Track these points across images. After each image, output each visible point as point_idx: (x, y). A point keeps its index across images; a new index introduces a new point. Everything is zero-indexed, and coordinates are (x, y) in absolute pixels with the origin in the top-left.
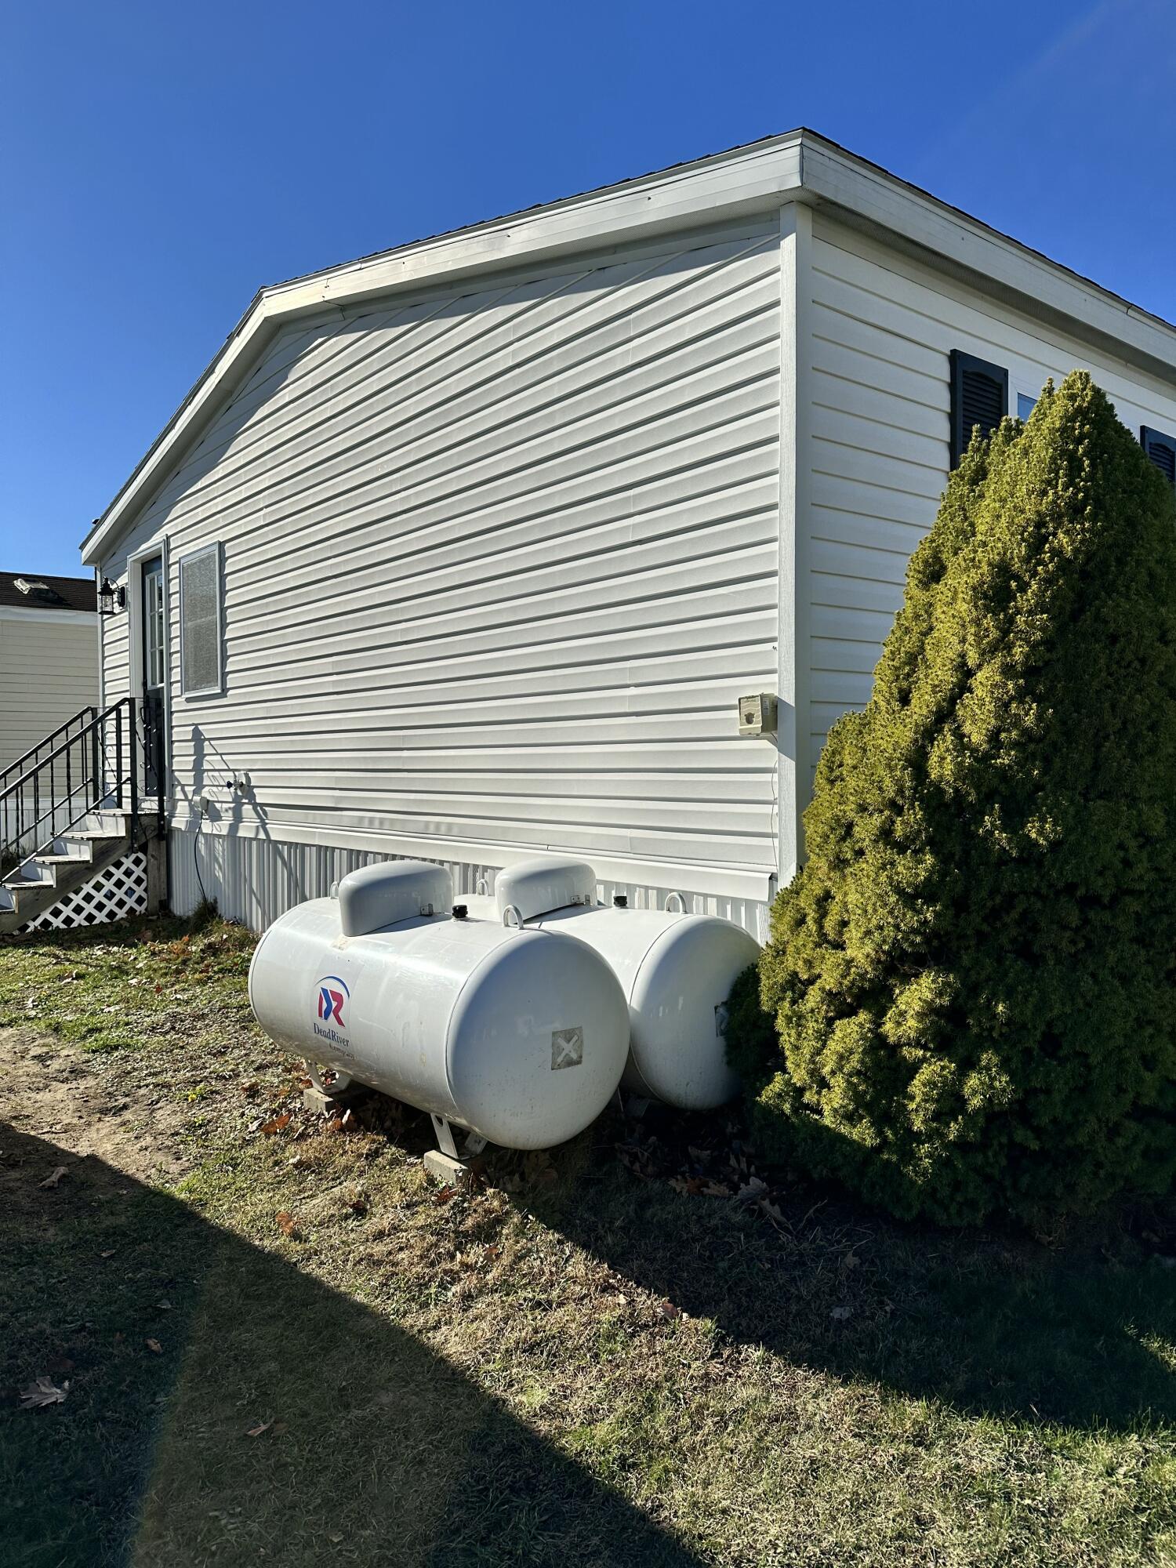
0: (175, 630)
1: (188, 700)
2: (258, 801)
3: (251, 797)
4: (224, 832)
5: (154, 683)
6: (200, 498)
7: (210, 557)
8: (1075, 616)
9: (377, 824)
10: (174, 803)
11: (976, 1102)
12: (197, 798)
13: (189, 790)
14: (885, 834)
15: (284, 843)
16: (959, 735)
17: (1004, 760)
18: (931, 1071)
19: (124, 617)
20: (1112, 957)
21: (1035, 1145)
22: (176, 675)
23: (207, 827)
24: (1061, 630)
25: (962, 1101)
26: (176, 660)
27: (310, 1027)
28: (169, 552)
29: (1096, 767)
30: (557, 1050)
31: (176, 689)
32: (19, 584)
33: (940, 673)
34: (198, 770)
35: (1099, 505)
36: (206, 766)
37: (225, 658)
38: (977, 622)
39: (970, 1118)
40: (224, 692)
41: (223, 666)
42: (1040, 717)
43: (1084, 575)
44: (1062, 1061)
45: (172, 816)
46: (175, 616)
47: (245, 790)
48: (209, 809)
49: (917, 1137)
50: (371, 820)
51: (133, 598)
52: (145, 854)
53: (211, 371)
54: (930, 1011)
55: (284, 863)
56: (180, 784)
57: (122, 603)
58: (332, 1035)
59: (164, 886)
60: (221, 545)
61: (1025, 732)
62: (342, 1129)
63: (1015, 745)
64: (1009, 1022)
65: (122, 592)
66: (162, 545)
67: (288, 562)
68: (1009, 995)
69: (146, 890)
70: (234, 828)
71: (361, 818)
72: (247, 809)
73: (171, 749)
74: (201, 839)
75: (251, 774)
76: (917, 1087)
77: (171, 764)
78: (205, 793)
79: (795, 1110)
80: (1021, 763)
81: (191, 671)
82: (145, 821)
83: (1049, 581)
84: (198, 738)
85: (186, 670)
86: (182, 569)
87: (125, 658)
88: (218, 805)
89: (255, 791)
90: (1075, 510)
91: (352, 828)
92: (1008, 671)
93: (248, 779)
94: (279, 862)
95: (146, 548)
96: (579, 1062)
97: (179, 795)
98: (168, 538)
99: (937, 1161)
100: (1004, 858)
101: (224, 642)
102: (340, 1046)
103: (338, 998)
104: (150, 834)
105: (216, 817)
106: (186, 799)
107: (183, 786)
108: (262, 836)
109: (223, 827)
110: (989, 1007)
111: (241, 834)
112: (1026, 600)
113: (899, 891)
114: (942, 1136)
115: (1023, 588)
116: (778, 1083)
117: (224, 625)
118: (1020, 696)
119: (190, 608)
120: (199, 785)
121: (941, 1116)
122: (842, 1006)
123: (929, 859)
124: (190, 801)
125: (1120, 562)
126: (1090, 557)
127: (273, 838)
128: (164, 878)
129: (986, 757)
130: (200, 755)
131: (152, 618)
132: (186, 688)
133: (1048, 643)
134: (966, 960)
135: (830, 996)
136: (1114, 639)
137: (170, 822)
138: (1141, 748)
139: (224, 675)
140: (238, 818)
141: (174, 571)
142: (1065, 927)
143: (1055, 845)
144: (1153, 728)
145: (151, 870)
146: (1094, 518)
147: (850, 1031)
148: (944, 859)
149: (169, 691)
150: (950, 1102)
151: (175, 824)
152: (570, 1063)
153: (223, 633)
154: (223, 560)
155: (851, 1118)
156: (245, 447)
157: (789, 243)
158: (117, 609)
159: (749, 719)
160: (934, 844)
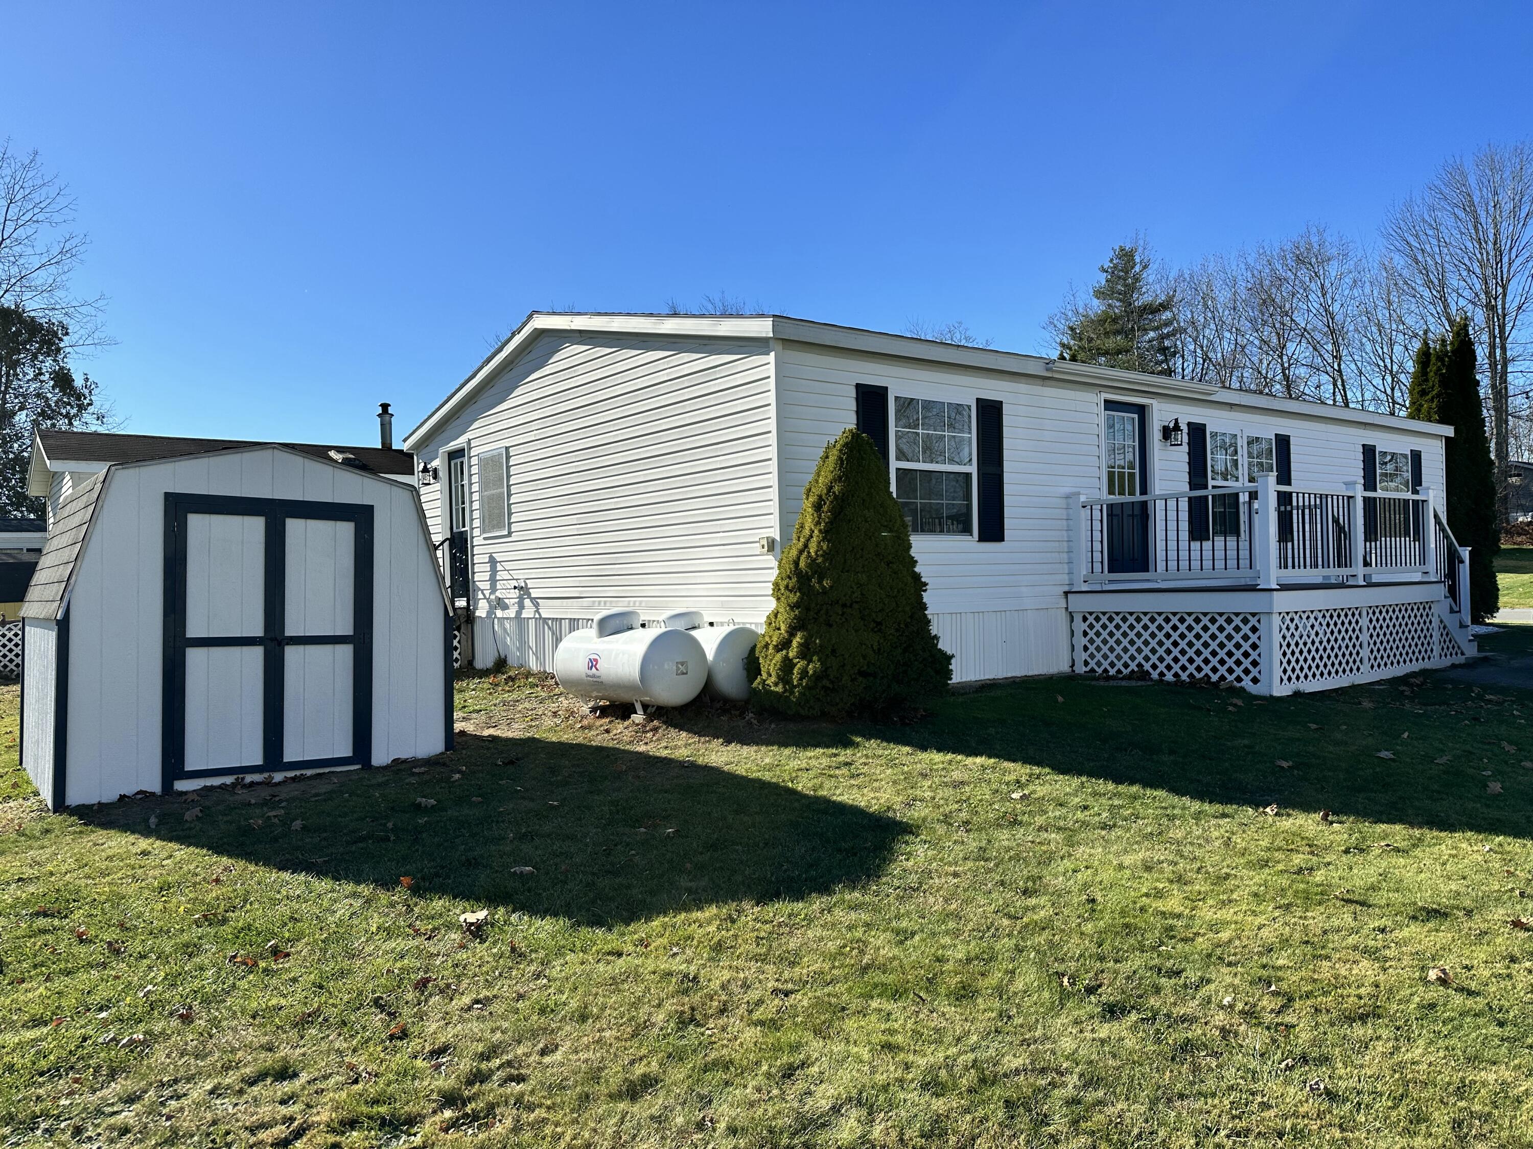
0: (476, 496)
1: (485, 539)
2: (533, 596)
3: (529, 594)
4: (513, 615)
5: (458, 527)
6: (492, 419)
7: (500, 455)
8: (840, 513)
9: (602, 604)
10: (476, 601)
11: (811, 672)
12: (493, 597)
13: (487, 593)
14: (787, 587)
15: (549, 619)
16: (809, 552)
17: (820, 560)
18: (800, 664)
19: (437, 486)
20: (852, 623)
21: (831, 686)
22: (476, 523)
23: (499, 613)
24: (835, 518)
25: (808, 672)
26: (476, 514)
27: (584, 676)
28: (470, 449)
29: (845, 561)
30: (678, 668)
31: (476, 532)
32: (332, 454)
33: (807, 532)
34: (493, 580)
35: (847, 476)
36: (498, 578)
37: (510, 514)
38: (813, 515)
39: (810, 678)
40: (510, 534)
41: (509, 519)
42: (828, 546)
43: (843, 501)
44: (836, 657)
45: (476, 609)
46: (475, 488)
47: (524, 591)
48: (501, 604)
49: (795, 687)
50: (600, 602)
51: (443, 474)
52: (459, 632)
53: (500, 350)
54: (800, 645)
55: (549, 628)
56: (480, 589)
57: (435, 478)
58: (594, 676)
59: (470, 651)
60: (507, 448)
61: (824, 551)
62: (598, 718)
63: (822, 556)
64: (821, 646)
65: (435, 471)
66: (465, 445)
67: (550, 462)
68: (820, 638)
69: (460, 654)
70: (519, 613)
71: (594, 602)
72: (527, 602)
73: (473, 569)
74: (496, 620)
75: (528, 581)
76: (795, 671)
77: (473, 577)
78: (498, 594)
79: (763, 687)
80: (824, 562)
81: (487, 521)
82: (459, 612)
83: (832, 502)
84: (493, 562)
85: (484, 521)
86: (480, 460)
87: (438, 512)
88: (506, 601)
89: (531, 590)
90: (840, 478)
91: (588, 608)
92: (820, 531)
93: (526, 584)
94: (546, 627)
95: (454, 445)
96: (686, 673)
97: (480, 596)
98: (469, 440)
99: (800, 693)
100: (819, 593)
101: (509, 505)
102: (597, 680)
103: (596, 660)
104: (462, 620)
105: (505, 607)
106: (485, 598)
107: (482, 591)
108: (537, 616)
109: (511, 613)
110: (815, 641)
111: (523, 616)
112: (825, 508)
113: (789, 605)
114: (801, 684)
115: (825, 504)
116: (759, 679)
117: (509, 495)
118: (823, 540)
119: (485, 484)
120: (493, 589)
121: (801, 679)
122: (778, 649)
123: (798, 594)
124: (488, 599)
125: (853, 496)
126: (844, 494)
127: (543, 616)
128: (470, 647)
129: (816, 559)
130: (494, 571)
131: (456, 488)
132: (483, 531)
133: (831, 522)
134: (809, 627)
135: (776, 646)
136: (850, 521)
137: (474, 613)
138: (858, 556)
139: (510, 524)
140: (521, 606)
141: (474, 461)
142: (838, 614)
143: (831, 587)
144: (862, 550)
145: (463, 642)
146: (844, 482)
147: (779, 657)
148: (803, 594)
149: (472, 533)
150: (804, 673)
151: (478, 613)
152: (683, 674)
153: (509, 500)
154: (508, 457)
155: (776, 684)
156: (521, 394)
157: (773, 354)
158: (432, 481)
159: (763, 547)
160: (800, 589)
